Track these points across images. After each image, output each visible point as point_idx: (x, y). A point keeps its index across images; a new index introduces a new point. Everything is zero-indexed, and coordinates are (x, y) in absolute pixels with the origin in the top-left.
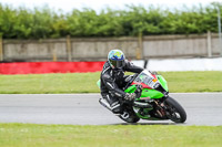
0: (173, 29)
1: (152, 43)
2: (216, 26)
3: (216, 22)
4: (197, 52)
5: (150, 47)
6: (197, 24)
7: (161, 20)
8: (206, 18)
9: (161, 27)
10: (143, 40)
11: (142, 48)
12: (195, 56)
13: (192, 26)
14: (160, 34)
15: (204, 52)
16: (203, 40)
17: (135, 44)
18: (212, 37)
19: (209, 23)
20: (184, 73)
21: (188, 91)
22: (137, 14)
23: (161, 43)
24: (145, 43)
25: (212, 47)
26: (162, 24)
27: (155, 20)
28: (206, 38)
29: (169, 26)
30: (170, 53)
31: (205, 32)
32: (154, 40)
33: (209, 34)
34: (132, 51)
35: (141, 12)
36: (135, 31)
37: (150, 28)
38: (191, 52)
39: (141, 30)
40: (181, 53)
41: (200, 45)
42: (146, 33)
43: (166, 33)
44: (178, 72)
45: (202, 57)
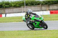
1: (7, 10)
2: (24, 4)
3: (24, 3)
4: (19, 11)
7: (9, 4)
9: (9, 6)
10: (5, 9)
11: (5, 11)
12: (19, 12)
15: (21, 11)
17: (3, 10)
18: (23, 7)
20: (16, 17)
21: (17, 22)
23: (9, 9)
25: (23, 10)
27: (7, 4)
28: (21, 7)
30: (12, 12)
32: (8, 9)
34: (2, 12)
36: (3, 7)
38: (17, 11)
40: (15, 12)
41: (20, 10)
42: (6, 7)
43: (11, 7)
44: (14, 17)
45: (20, 12)
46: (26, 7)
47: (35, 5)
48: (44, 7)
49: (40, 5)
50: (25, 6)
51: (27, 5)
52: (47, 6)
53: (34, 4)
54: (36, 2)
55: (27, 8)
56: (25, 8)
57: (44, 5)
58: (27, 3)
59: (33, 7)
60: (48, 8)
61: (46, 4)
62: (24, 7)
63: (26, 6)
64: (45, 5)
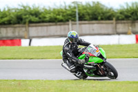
0: (48, 19)
1: (34, 28)
2: (75, 17)
3: (75, 14)
4: (63, 33)
5: (33, 30)
6: (63, 16)
7: (40, 14)
8: (68, 12)
9: (40, 18)
10: (29, 26)
11: (28, 32)
12: (62, 36)
13: (60, 17)
14: (39, 22)
16: (67, 26)
17: (24, 29)
18: (72, 24)
19: (71, 15)
20: (55, 47)
21: (57, 58)
22: (25, 10)
23: (40, 28)
24: (30, 28)
26: (41, 16)
27: (36, 14)
28: (68, 24)
29: (45, 18)
30: (45, 35)
31: (68, 21)
32: (36, 26)
33: (70, 22)
34: (22, 33)
35: (27, 9)
36: (23, 21)
37: (34, 18)
38: (59, 33)
39: (27, 20)
40: (52, 34)
41: (65, 29)
42: (31, 22)
43: (43, 22)
44: (51, 47)
46: (80, 24)
47: (102, 19)
48: (123, 25)
49: (112, 19)
50: (78, 22)
51: (82, 18)
52: (130, 24)
53: (99, 18)
54: (103, 13)
55: (83, 26)
56: (78, 25)
57: (123, 21)
58: (83, 15)
59: (96, 25)
60: (130, 28)
61: (127, 17)
62: (76, 24)
63: (81, 22)
64: (125, 21)
